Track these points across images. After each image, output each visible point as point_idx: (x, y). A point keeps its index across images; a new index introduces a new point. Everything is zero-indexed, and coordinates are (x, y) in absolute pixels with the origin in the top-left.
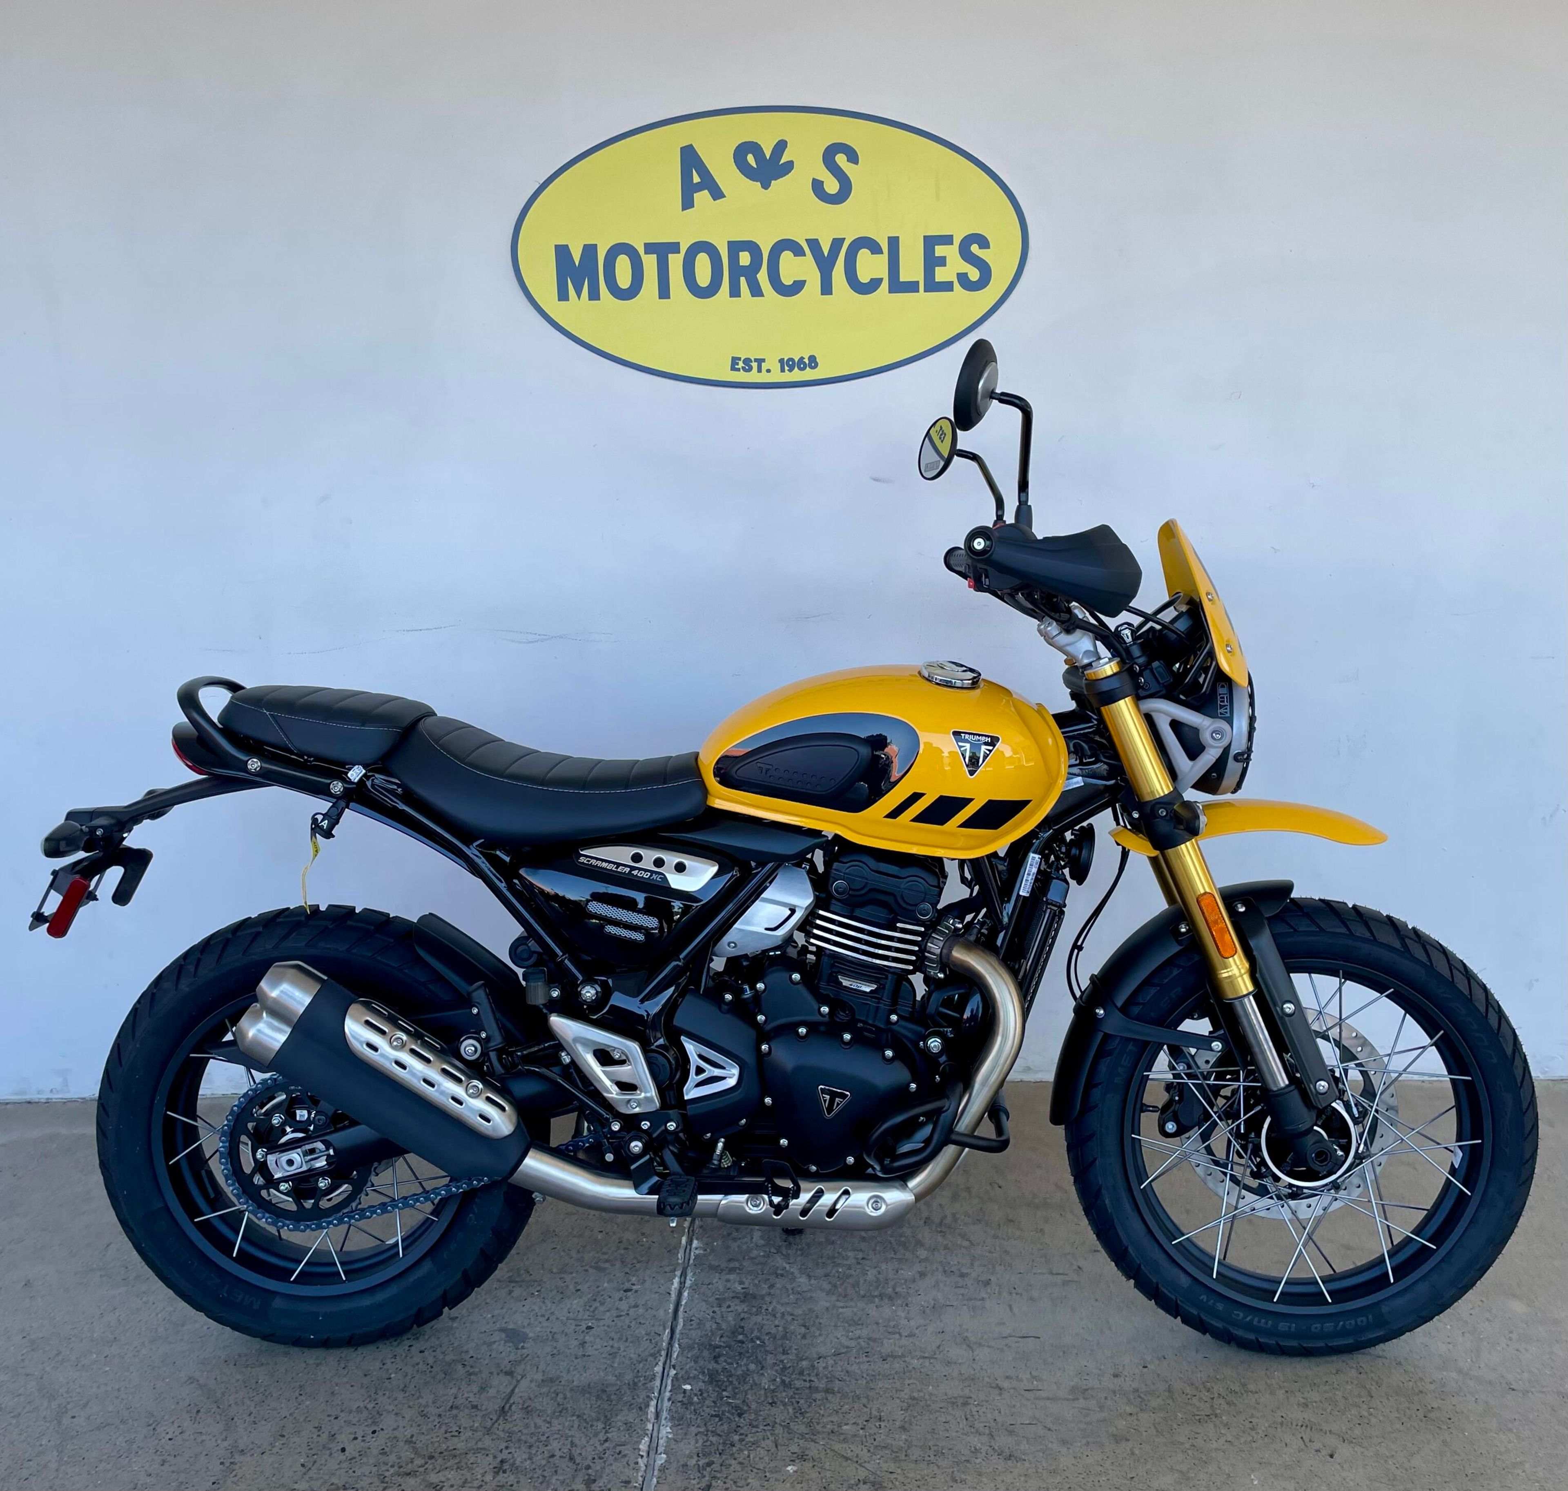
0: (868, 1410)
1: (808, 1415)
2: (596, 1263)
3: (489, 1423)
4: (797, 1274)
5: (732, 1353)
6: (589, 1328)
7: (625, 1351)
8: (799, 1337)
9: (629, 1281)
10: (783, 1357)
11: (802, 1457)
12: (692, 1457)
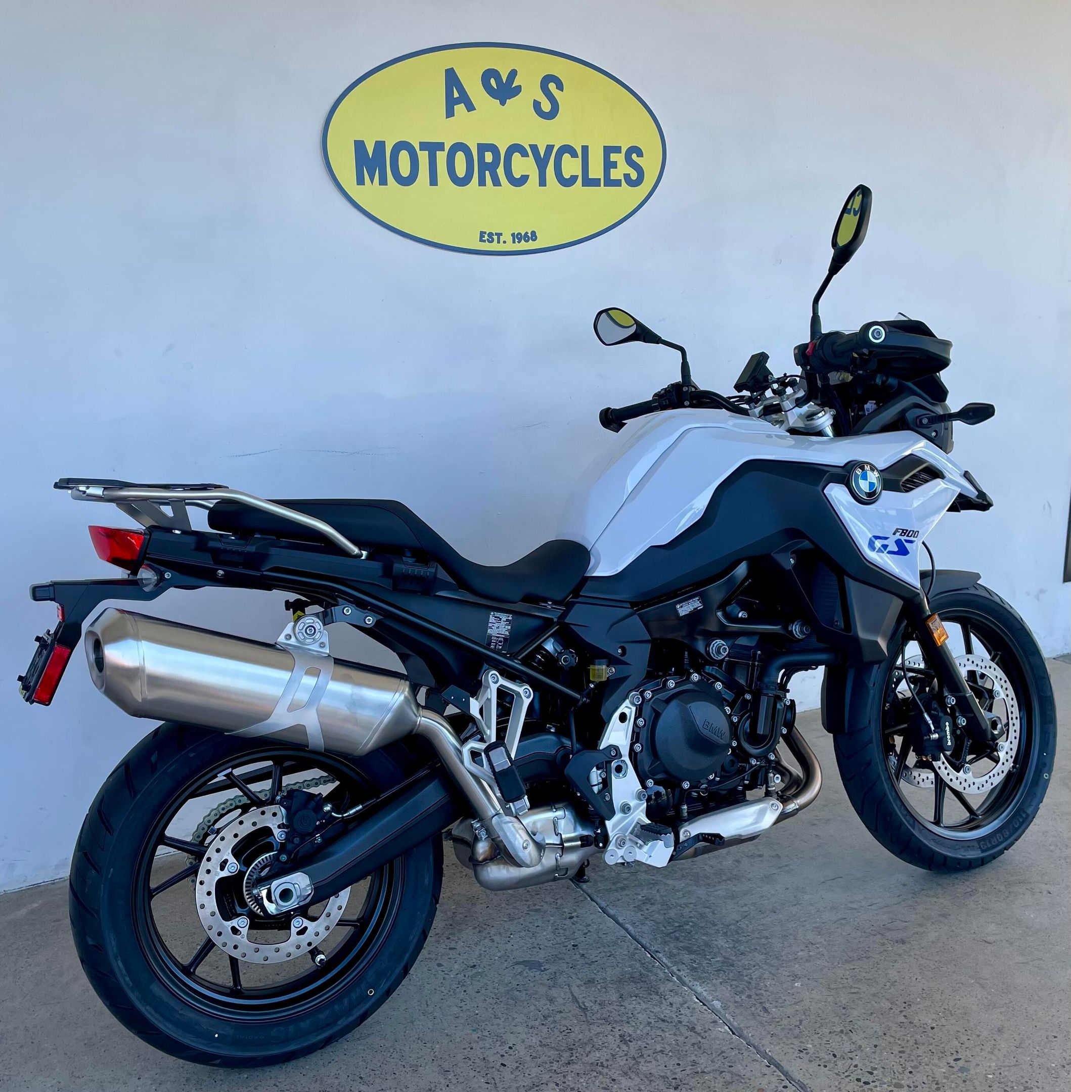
0: (800, 941)
1: (770, 954)
2: (529, 907)
3: (583, 1018)
4: (664, 880)
5: (683, 934)
6: (573, 945)
7: (615, 952)
8: (711, 914)
9: (565, 912)
10: (717, 928)
11: (795, 977)
12: (735, 997)
